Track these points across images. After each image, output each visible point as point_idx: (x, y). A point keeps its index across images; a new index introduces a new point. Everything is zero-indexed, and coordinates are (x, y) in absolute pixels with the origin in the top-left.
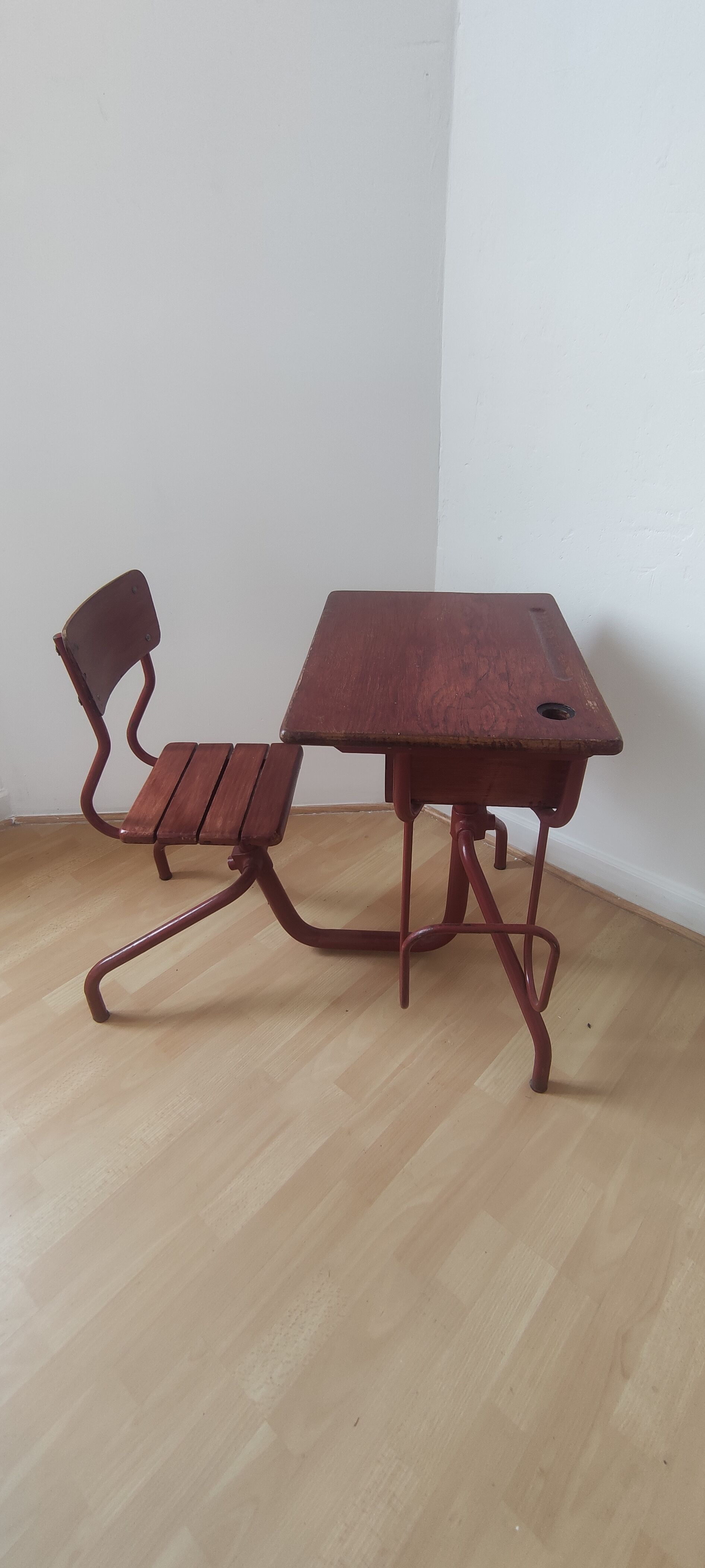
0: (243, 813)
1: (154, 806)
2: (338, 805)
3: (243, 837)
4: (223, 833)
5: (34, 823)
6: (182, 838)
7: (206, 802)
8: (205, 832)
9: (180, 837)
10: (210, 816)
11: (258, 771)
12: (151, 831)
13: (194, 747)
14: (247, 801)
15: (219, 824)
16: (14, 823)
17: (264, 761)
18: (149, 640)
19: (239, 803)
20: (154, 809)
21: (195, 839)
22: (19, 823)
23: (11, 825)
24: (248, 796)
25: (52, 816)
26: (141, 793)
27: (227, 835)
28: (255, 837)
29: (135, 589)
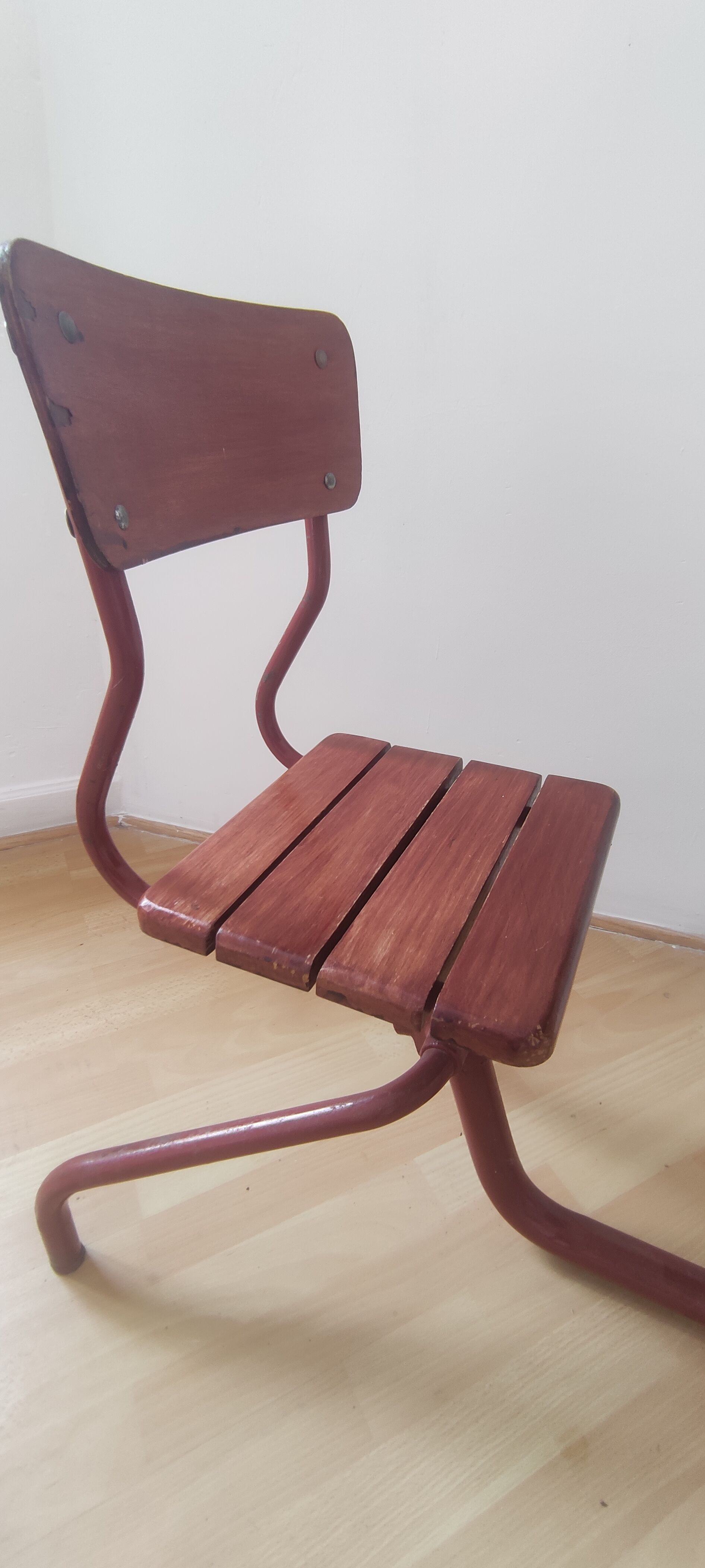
0: (453, 934)
1: (244, 857)
2: (617, 919)
3: (439, 1014)
4: (385, 980)
5: (147, 830)
6: (275, 965)
7: (365, 877)
8: (337, 965)
9: (269, 960)
10: (364, 918)
11: (510, 828)
12: (204, 921)
13: (382, 751)
14: (470, 902)
15: (381, 950)
16: (121, 823)
17: (526, 810)
18: (331, 487)
19: (449, 899)
20: (242, 864)
21: (306, 978)
22: (126, 824)
23: (116, 826)
24: (476, 889)
25: (172, 825)
26: (233, 821)
27: (393, 990)
28: (473, 1026)
29: (322, 357)
